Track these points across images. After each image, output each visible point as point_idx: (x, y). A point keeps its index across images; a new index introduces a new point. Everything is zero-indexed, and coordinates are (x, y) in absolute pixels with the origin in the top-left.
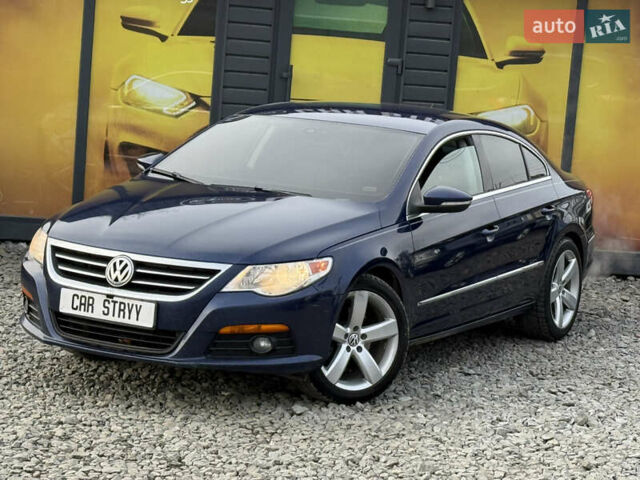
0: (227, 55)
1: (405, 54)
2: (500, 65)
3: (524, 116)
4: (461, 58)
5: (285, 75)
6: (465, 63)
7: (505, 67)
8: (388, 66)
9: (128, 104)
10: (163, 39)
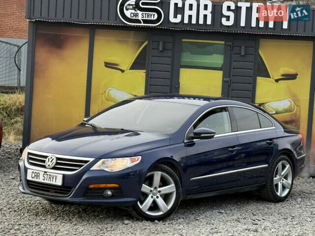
0: (151, 78)
1: (232, 76)
2: (277, 81)
3: (289, 104)
4: (258, 77)
5: (176, 86)
6: (260, 80)
7: (279, 82)
8: (224, 82)
9: (108, 100)
10: (123, 71)
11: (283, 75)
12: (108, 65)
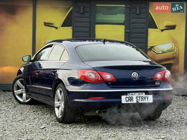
0: (76, 32)
1: (131, 29)
2: (162, 30)
3: (171, 46)
4: (149, 29)
5: (93, 37)
8: (126, 32)
10: (57, 28)
11: (166, 27)
12: (46, 24)
